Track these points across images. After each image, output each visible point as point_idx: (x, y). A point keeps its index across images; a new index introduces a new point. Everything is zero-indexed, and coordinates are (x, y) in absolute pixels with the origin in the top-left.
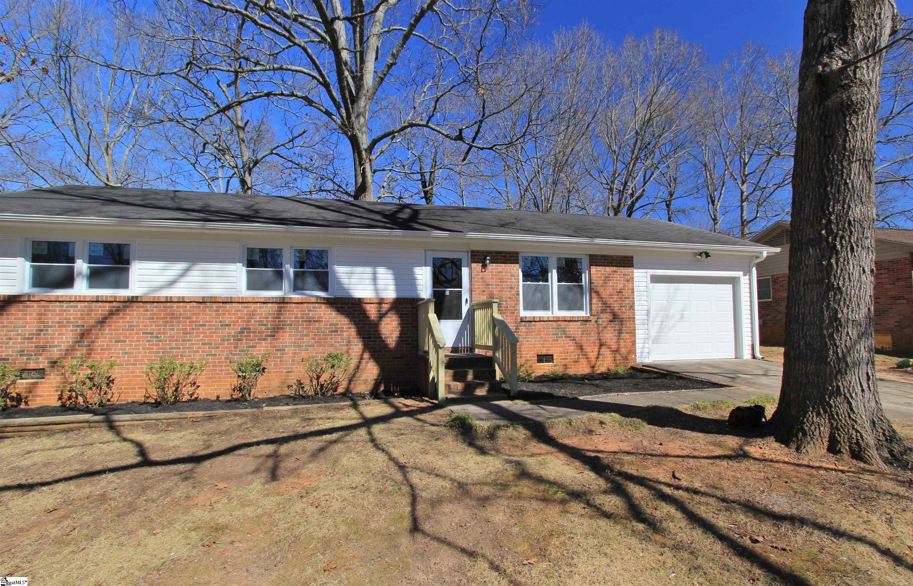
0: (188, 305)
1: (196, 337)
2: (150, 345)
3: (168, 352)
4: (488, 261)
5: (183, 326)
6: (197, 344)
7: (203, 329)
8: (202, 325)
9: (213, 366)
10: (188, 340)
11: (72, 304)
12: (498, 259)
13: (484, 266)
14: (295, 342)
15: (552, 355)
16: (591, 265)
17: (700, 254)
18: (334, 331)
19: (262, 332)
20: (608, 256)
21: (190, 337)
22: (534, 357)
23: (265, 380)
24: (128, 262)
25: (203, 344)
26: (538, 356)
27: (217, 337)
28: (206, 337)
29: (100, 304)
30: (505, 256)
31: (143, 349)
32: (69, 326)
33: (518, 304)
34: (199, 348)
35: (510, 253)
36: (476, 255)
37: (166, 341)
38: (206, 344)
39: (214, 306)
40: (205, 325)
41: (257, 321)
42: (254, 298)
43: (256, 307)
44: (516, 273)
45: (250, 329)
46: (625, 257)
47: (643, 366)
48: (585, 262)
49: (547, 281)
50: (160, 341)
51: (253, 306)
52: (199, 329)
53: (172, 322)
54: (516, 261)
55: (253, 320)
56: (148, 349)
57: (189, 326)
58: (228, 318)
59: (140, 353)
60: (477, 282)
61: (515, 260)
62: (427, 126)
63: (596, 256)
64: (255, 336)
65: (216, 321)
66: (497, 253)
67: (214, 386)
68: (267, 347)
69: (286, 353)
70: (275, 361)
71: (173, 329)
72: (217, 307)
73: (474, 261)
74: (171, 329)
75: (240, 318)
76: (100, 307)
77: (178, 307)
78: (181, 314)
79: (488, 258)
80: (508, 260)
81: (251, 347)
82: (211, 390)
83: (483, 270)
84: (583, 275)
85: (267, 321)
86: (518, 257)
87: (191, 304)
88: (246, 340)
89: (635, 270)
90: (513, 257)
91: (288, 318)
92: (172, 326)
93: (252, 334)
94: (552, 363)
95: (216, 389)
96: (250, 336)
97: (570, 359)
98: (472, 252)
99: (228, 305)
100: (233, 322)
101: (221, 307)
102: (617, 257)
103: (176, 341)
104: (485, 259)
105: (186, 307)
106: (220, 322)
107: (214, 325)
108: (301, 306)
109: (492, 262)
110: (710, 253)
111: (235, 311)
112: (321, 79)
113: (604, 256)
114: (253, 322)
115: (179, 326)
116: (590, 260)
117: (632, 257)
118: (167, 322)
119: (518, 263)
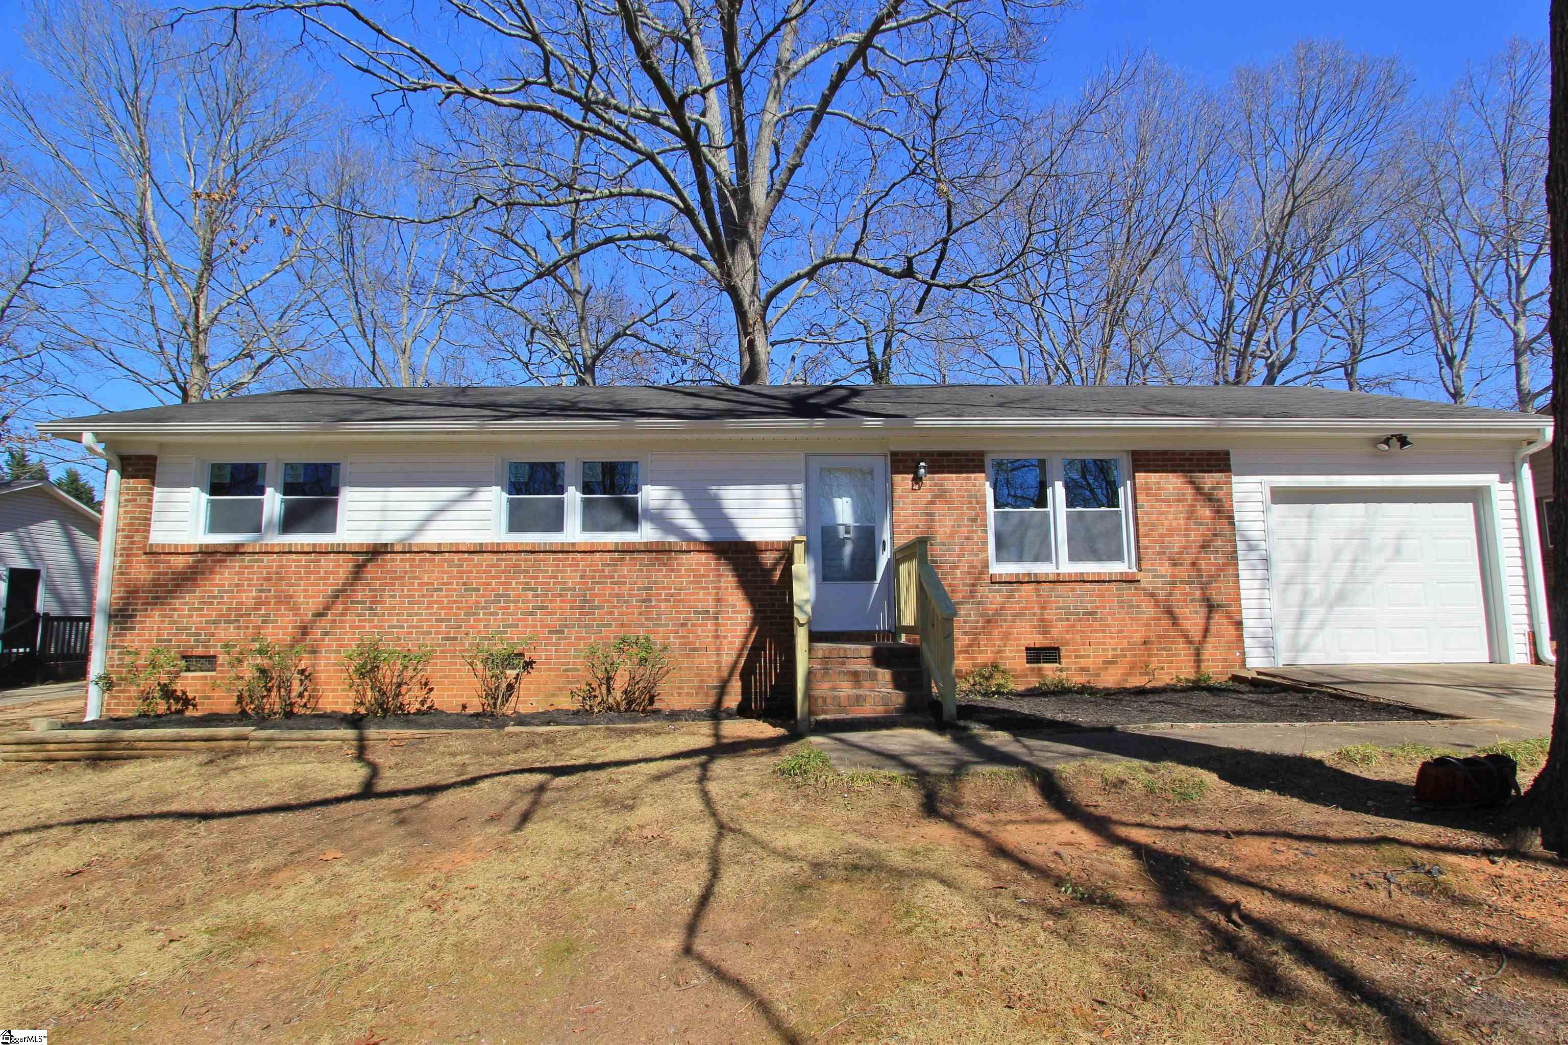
0: (418, 557)
1: (427, 608)
2: (360, 621)
3: (387, 633)
4: (922, 471)
5: (409, 590)
6: (428, 620)
7: (438, 596)
8: (437, 590)
9: (452, 657)
10: (416, 614)
11: (256, 557)
12: (943, 467)
13: (917, 480)
14: (579, 620)
15: (1058, 649)
16: (1134, 472)
17: (1387, 441)
18: (644, 601)
19: (528, 602)
20: (1173, 453)
21: (419, 608)
22: (1018, 651)
23: (530, 682)
24: (336, 492)
25: (437, 620)
26: (1027, 649)
27: (459, 608)
28: (442, 608)
29: (294, 556)
30: (956, 461)
31: (351, 627)
32: (251, 591)
33: (984, 549)
34: (431, 627)
35: (966, 454)
36: (901, 461)
37: (383, 614)
38: (442, 620)
39: (456, 557)
40: (441, 590)
41: (520, 583)
42: (516, 544)
43: (519, 560)
44: (979, 490)
45: (509, 596)
46: (1211, 453)
47: (1259, 673)
48: (1125, 464)
49: (1044, 505)
50: (375, 615)
51: (514, 557)
52: (432, 596)
53: (393, 584)
54: (980, 469)
55: (514, 582)
56: (358, 627)
57: (417, 590)
58: (476, 578)
59: (345, 633)
60: (903, 509)
61: (975, 466)
62: (853, 260)
63: (1147, 453)
64: (517, 608)
65: (458, 584)
66: (942, 454)
67: (452, 690)
68: (536, 626)
69: (566, 638)
70: (547, 650)
71: (394, 596)
72: (459, 560)
73: (896, 470)
74: (391, 596)
75: (494, 577)
76: (294, 561)
77: (402, 560)
78: (406, 572)
79: (922, 464)
80: (962, 466)
81: (509, 626)
82: (448, 696)
83: (916, 487)
84: (1121, 491)
85: (536, 583)
86: (983, 461)
87: (421, 556)
88: (503, 614)
89: (1235, 479)
90: (973, 460)
91: (570, 577)
92: (393, 590)
93: (512, 605)
94: (1057, 665)
95: (455, 696)
96: (509, 608)
97: (1096, 656)
98: (894, 454)
99: (476, 557)
100: (484, 584)
101: (465, 560)
102: (1193, 453)
103: (398, 614)
104: (917, 467)
105: (414, 560)
106: (465, 584)
107: (455, 590)
108: (588, 556)
109: (931, 470)
110: (1410, 437)
111: (487, 566)
112: (681, 205)
113: (1165, 453)
114: (514, 585)
115: (403, 590)
116: (1134, 460)
117: (1227, 453)
118: (386, 584)
119: (983, 472)
